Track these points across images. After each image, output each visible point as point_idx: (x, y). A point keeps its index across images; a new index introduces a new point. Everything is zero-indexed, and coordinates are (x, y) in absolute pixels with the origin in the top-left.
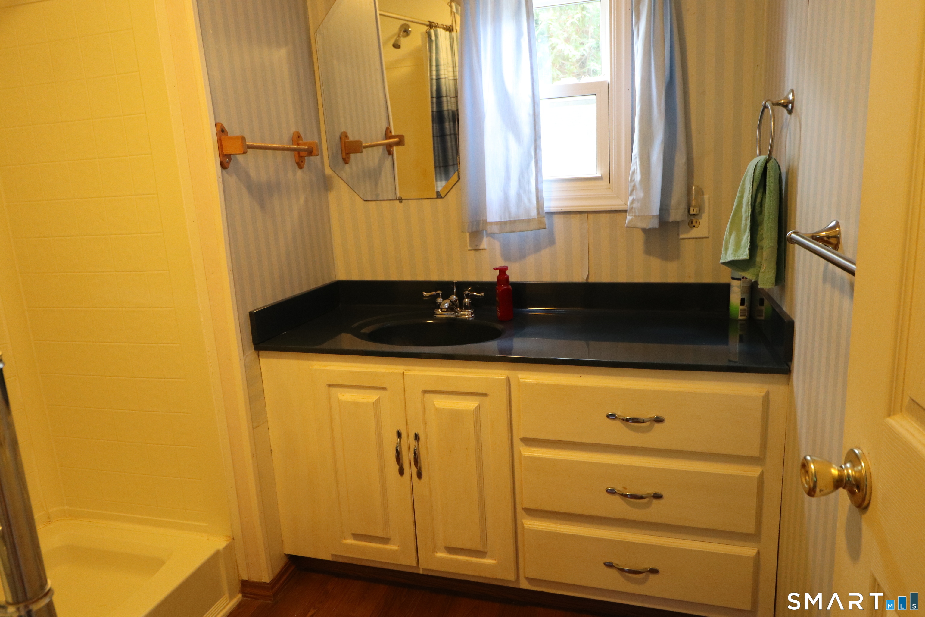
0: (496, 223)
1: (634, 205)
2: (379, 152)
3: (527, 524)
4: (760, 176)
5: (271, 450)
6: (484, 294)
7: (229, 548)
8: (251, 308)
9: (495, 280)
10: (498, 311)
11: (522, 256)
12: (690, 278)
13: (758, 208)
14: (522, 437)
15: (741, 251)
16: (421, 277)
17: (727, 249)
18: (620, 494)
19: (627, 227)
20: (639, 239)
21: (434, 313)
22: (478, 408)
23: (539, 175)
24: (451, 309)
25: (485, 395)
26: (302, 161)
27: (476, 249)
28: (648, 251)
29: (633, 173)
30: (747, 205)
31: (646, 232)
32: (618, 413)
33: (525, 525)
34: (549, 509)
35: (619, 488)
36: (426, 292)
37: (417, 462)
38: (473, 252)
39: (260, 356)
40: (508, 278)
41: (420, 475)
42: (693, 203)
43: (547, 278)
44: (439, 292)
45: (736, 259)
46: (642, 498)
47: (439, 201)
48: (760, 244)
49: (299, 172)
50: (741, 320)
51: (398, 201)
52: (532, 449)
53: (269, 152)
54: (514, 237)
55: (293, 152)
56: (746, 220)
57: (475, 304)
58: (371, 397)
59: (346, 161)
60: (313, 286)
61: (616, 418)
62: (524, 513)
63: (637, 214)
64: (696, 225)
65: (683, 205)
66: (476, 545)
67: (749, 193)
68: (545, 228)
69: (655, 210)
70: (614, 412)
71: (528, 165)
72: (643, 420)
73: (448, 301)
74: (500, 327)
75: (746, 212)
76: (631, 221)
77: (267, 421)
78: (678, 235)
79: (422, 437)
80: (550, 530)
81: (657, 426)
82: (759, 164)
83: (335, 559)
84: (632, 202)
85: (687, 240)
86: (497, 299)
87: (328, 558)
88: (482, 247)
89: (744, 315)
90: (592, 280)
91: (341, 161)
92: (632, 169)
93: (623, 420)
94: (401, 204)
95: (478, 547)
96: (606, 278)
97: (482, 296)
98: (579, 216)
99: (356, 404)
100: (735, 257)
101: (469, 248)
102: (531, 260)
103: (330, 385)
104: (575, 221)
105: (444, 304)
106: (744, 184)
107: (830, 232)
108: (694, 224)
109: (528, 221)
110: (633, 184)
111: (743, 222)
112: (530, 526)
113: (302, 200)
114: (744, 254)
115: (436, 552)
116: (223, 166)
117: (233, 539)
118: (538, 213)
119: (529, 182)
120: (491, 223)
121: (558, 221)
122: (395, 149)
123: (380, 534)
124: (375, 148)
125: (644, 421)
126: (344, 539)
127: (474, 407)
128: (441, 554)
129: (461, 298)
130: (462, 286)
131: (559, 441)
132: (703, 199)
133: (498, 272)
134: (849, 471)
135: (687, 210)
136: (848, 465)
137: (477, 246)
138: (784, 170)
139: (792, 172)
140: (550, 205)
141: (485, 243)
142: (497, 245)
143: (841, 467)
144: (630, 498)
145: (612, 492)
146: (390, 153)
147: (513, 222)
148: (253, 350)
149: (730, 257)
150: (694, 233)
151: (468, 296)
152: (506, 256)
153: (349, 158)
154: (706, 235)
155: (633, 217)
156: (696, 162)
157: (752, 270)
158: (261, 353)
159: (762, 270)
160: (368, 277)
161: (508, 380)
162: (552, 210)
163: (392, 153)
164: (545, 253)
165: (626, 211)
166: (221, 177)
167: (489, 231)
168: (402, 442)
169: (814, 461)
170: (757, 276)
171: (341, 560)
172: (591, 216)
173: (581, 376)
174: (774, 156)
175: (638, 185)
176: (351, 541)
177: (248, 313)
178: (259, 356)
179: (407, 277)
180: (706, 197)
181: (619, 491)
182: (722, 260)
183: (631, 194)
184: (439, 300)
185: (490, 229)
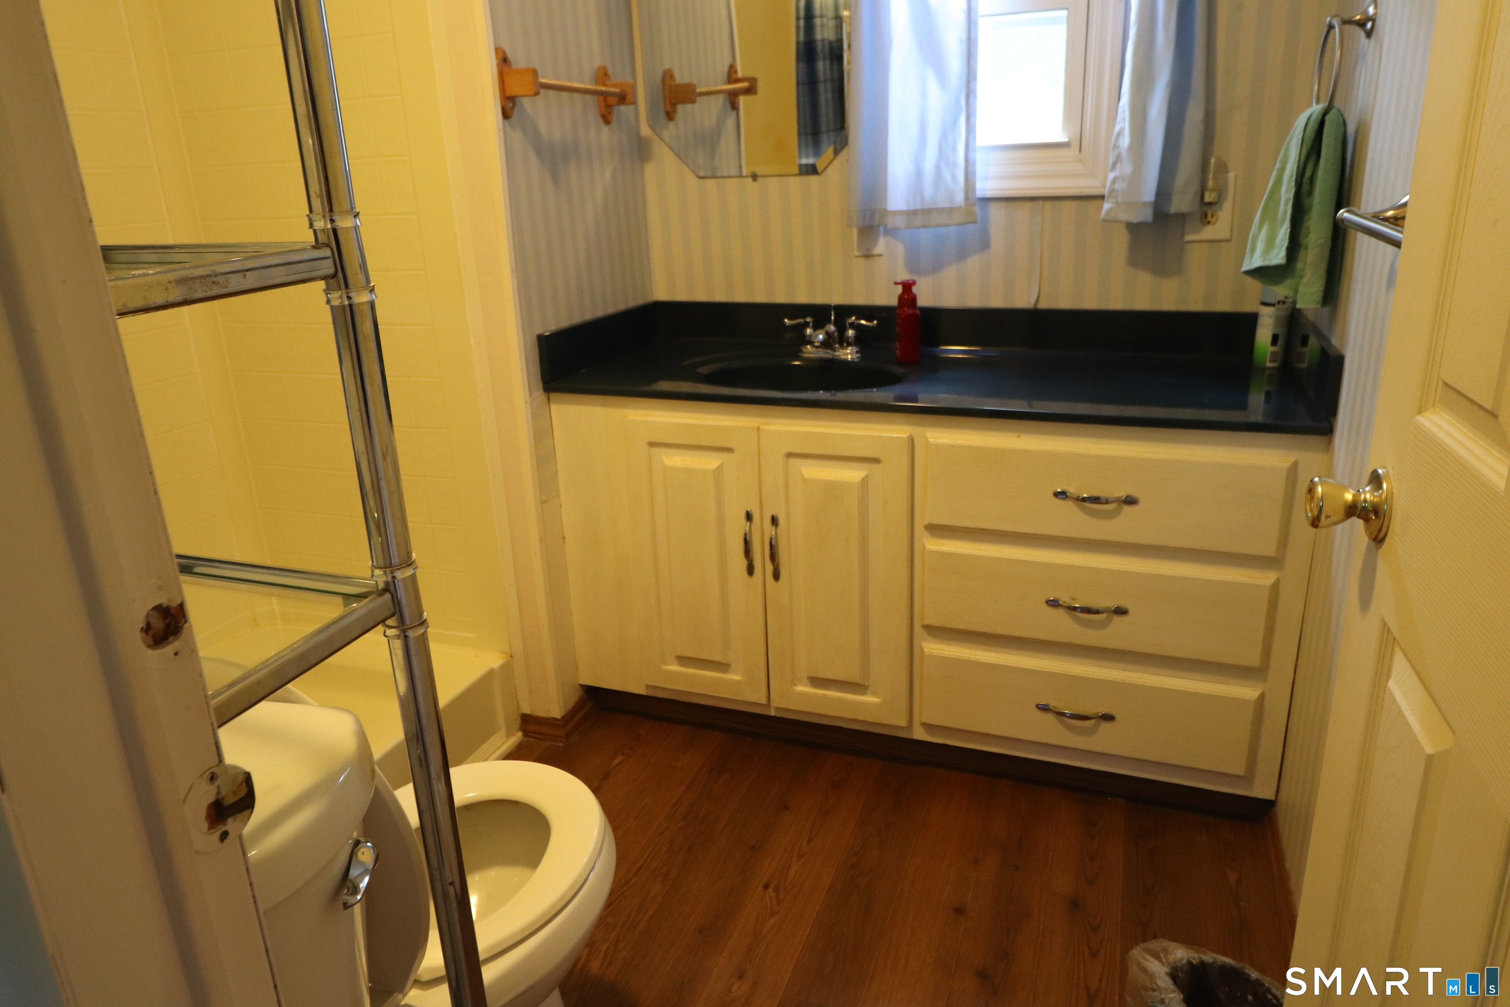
0: (901, 213)
1: (1117, 186)
2: (719, 101)
3: (927, 648)
4: (1313, 135)
5: (564, 538)
6: (878, 324)
7: (507, 668)
8: (539, 331)
9: (894, 302)
10: (897, 348)
11: (937, 266)
12: (1196, 304)
13: (1305, 187)
14: (927, 523)
15: (1274, 252)
16: (781, 297)
17: (1253, 251)
18: (1065, 607)
19: (1104, 221)
20: (1121, 240)
21: (800, 351)
22: (865, 481)
23: (971, 138)
24: (827, 344)
25: (876, 461)
26: (609, 113)
27: (868, 256)
28: (1134, 260)
29: (1120, 134)
30: (1289, 181)
31: (1132, 227)
32: (1072, 490)
33: (925, 650)
34: (961, 626)
35: (1065, 599)
36: (789, 319)
37: (773, 557)
38: (862, 260)
39: (551, 401)
40: (914, 299)
41: (776, 576)
42: (1210, 183)
43: (973, 301)
44: (808, 319)
45: (1267, 263)
46: (1097, 612)
47: (813, 179)
48: (1304, 242)
49: (605, 130)
50: (1270, 368)
51: (750, 180)
52: (942, 541)
53: (565, 95)
54: (926, 236)
55: (596, 97)
56: (1286, 204)
57: (863, 339)
58: (710, 462)
59: (670, 116)
60: (622, 306)
61: (1067, 497)
62: (924, 633)
63: (1120, 200)
64: (1212, 220)
65: (1194, 188)
66: (854, 676)
67: (1294, 163)
68: (975, 222)
69: (1149, 193)
70: (1065, 488)
71: (955, 122)
72: (1107, 500)
73: (823, 331)
74: (900, 370)
75: (1287, 192)
76: (1110, 211)
77: (559, 495)
78: (1183, 236)
79: (782, 521)
80: (961, 656)
81: (1127, 509)
82: (1314, 117)
83: (651, 693)
84: (1114, 181)
85: (1196, 245)
86: (897, 329)
87: (641, 690)
88: (877, 251)
89: (1275, 361)
90: (1043, 305)
91: (663, 116)
92: (1117, 128)
93: (1078, 499)
94: (755, 184)
95: (856, 679)
96: (1065, 303)
97: (873, 327)
98: (1029, 204)
99: (690, 472)
100: (1264, 260)
101: (857, 253)
102: (950, 273)
103: (652, 444)
104: (1022, 212)
105: (817, 336)
106: (1287, 149)
107: (1401, 212)
108: (1209, 218)
109: (951, 210)
110: (1117, 152)
111: (1282, 207)
112: (932, 651)
113: (608, 174)
114: (1278, 257)
115: (796, 685)
116: (506, 114)
117: (511, 656)
118: (967, 198)
119: (954, 149)
120: (894, 213)
121: (996, 213)
122: (742, 100)
123: (716, 657)
124: (713, 97)
125: (1109, 502)
126: (666, 665)
127: (860, 479)
128: (803, 688)
129: (841, 329)
130: (843, 312)
131: (980, 529)
132: (1226, 179)
133: (899, 289)
134: (1368, 495)
135: (1199, 196)
136: (1368, 489)
137: (868, 250)
138: (1351, 128)
139: (1362, 130)
140: (985, 187)
141: (881, 245)
142: (900, 249)
143: (1359, 491)
144: (1080, 612)
145: (1054, 603)
146: (734, 106)
147: (927, 212)
148: (542, 392)
149: (1256, 261)
150: (1209, 232)
151: (852, 326)
152: (913, 264)
153: (675, 111)
154: (1227, 236)
155: (1114, 205)
156: (1219, 119)
157: (1289, 282)
158: (554, 396)
159: (1305, 280)
160: (701, 297)
161: (912, 441)
162: (989, 194)
163: (736, 106)
164: (974, 262)
165: (1102, 197)
166: (502, 130)
167: (890, 226)
168: (753, 528)
169: (1322, 483)
170: (1296, 291)
171: (659, 694)
172: (1048, 204)
173: (1019, 436)
174: (1337, 103)
175: (1124, 155)
176: (675, 668)
177: (535, 336)
178: (549, 400)
179: (760, 297)
180: (1231, 175)
181: (1065, 602)
182: (1245, 268)
183: (1113, 168)
184: (809, 331)
185: (891, 222)
